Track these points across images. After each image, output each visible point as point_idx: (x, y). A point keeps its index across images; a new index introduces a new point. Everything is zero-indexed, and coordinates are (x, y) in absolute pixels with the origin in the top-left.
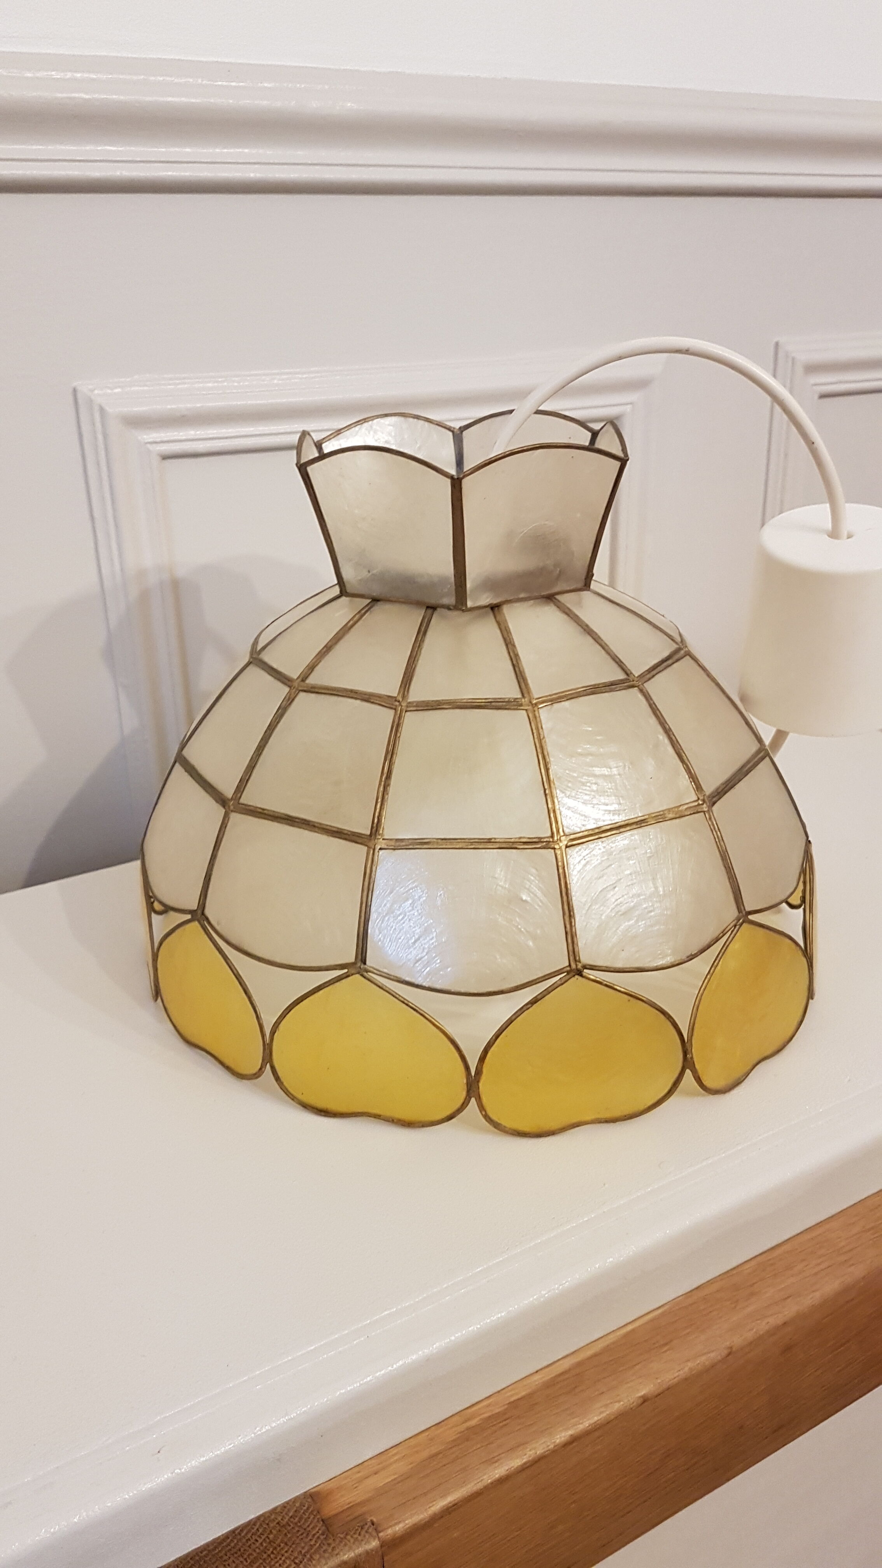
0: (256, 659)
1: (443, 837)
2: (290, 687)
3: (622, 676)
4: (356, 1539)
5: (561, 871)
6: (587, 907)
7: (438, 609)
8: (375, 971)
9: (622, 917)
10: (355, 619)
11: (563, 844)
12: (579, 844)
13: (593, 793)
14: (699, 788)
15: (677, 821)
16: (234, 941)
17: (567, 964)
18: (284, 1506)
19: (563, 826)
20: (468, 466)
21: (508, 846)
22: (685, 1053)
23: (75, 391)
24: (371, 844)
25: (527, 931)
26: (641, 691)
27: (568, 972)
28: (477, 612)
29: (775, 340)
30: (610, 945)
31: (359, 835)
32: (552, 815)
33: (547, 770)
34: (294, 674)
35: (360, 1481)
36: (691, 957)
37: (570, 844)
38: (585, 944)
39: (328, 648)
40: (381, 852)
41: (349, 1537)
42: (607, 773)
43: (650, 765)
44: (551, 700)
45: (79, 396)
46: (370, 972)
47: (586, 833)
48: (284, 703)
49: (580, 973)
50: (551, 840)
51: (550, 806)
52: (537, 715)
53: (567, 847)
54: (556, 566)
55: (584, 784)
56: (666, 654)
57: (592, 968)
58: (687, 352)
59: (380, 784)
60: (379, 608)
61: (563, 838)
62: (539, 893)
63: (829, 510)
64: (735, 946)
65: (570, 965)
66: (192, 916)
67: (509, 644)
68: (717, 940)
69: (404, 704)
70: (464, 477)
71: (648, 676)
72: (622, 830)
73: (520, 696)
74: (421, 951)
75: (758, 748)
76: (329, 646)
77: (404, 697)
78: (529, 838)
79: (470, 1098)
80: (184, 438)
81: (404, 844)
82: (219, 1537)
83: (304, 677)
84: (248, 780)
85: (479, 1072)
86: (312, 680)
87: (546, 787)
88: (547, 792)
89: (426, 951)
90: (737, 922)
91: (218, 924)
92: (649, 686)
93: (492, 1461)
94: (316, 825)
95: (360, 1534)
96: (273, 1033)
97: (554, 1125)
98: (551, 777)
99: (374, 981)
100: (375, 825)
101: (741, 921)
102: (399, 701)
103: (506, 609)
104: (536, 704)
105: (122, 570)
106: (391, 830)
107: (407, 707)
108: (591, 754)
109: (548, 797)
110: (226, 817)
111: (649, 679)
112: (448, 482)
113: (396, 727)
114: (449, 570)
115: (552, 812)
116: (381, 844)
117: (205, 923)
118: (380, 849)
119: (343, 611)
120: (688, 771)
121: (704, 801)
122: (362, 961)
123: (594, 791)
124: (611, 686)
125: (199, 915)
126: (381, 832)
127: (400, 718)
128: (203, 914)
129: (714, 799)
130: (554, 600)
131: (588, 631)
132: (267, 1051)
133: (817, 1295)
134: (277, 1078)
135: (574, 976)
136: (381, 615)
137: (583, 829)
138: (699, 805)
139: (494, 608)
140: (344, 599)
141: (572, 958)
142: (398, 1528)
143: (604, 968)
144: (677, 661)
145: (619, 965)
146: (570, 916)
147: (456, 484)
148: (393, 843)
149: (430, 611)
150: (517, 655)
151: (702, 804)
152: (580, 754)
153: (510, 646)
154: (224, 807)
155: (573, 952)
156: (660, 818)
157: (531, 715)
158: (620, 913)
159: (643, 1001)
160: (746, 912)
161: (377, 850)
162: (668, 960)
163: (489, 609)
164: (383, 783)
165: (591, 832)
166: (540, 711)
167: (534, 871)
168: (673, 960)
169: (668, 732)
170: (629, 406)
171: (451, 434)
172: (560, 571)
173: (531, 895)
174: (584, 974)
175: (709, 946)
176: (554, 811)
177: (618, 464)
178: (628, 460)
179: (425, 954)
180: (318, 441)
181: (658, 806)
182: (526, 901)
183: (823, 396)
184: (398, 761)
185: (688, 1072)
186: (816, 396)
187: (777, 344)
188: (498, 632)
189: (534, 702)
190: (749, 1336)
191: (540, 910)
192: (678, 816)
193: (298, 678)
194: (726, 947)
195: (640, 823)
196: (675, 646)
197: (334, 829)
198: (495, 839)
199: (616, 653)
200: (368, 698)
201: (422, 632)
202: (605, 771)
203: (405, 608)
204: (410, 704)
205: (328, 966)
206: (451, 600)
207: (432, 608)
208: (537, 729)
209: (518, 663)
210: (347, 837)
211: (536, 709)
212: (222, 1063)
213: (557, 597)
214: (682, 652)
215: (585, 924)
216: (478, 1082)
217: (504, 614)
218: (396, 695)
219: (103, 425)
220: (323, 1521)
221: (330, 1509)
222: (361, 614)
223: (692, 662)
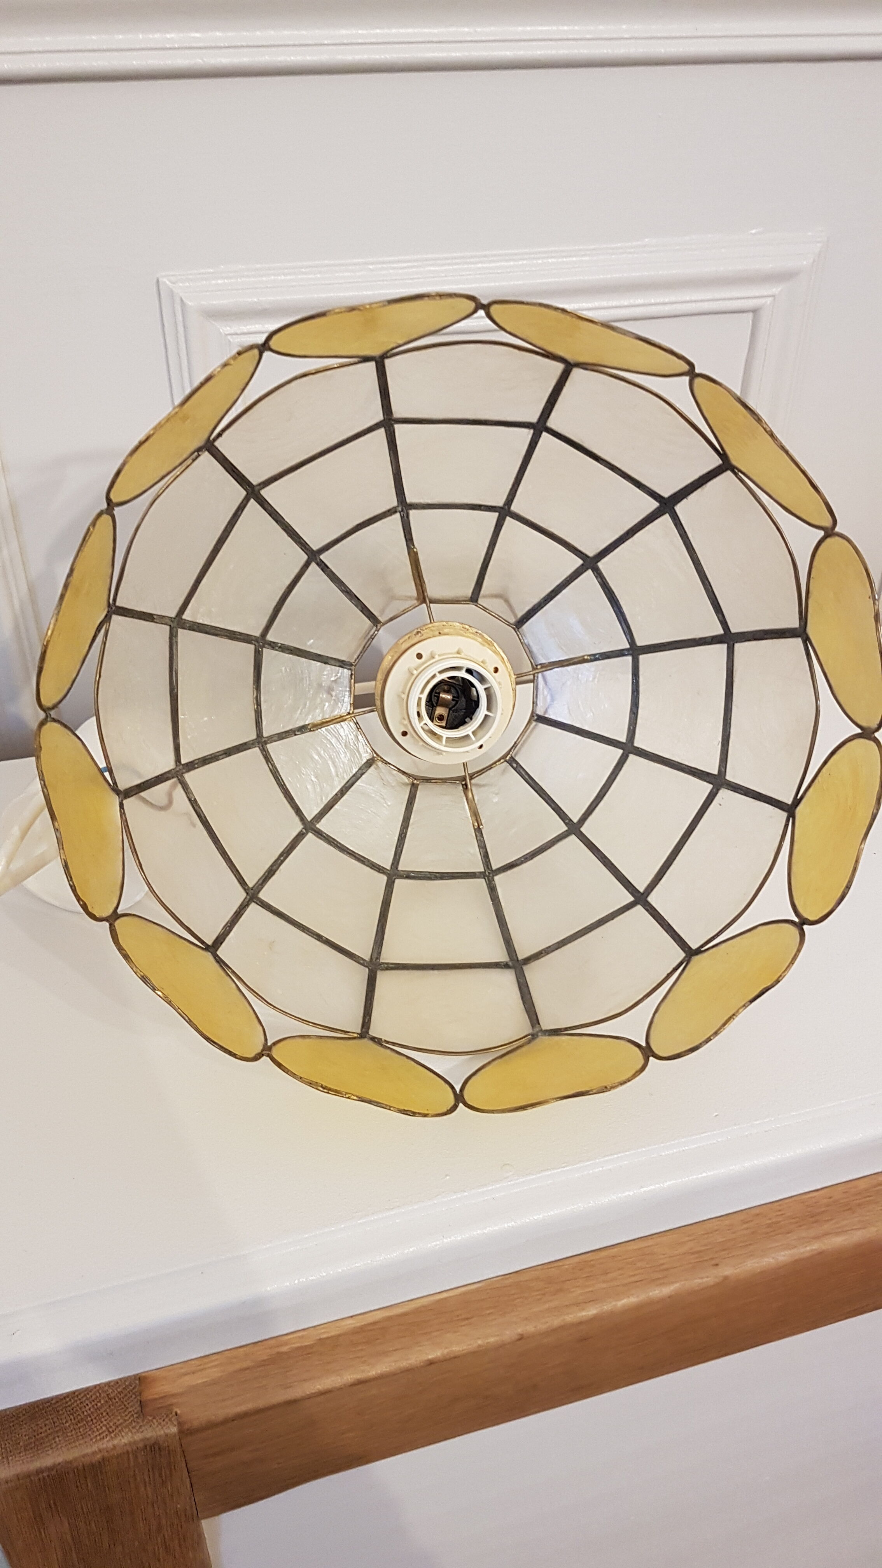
4: (160, 1424)
18: (117, 1382)
23: (158, 282)
35: (181, 1376)
41: (156, 1417)
45: (161, 282)
95: (164, 1417)
220: (141, 1402)
221: (150, 1394)
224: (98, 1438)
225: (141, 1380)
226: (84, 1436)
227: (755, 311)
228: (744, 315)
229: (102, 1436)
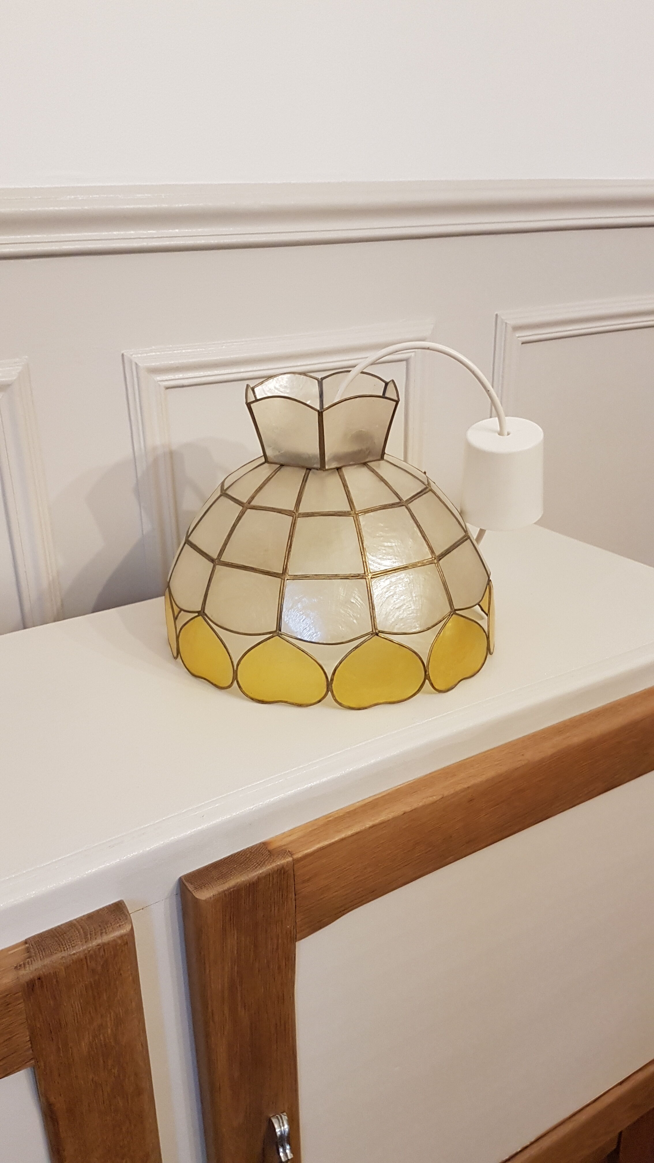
0: (224, 493)
1: (315, 574)
2: (243, 507)
3: (398, 501)
4: (283, 857)
5: (369, 589)
6: (380, 605)
7: (312, 470)
8: (285, 634)
9: (397, 610)
10: (273, 474)
11: (370, 577)
12: (377, 577)
13: (383, 554)
14: (432, 552)
15: (422, 567)
16: (219, 623)
17: (371, 630)
18: (252, 847)
19: (370, 569)
20: (325, 406)
21: (345, 578)
22: (425, 672)
23: (123, 355)
24: (283, 577)
25: (353, 616)
26: (407, 508)
27: (372, 634)
28: (330, 471)
29: (496, 313)
30: (391, 622)
31: (277, 574)
32: (365, 564)
33: (362, 544)
34: (245, 500)
35: (284, 838)
36: (429, 629)
37: (373, 577)
38: (380, 621)
39: (260, 488)
40: (287, 581)
41: (280, 856)
42: (390, 545)
43: (410, 542)
44: (364, 512)
45: (125, 357)
46: (283, 635)
47: (380, 572)
48: (240, 514)
49: (377, 634)
50: (364, 575)
51: (364, 560)
52: (358, 519)
53: (371, 578)
54: (367, 449)
55: (379, 550)
56: (419, 490)
57: (383, 632)
58: (428, 349)
59: (286, 551)
60: (283, 469)
61: (370, 574)
62: (359, 599)
63: (498, 421)
64: (449, 624)
65: (373, 631)
66: (198, 614)
67: (345, 486)
68: (441, 621)
69: (297, 514)
70: (324, 411)
71: (410, 501)
72: (397, 571)
73: (350, 510)
74: (306, 625)
75: (464, 535)
76: (261, 487)
77: (297, 511)
78: (354, 574)
79: (328, 691)
80: (177, 378)
81: (297, 577)
82: (225, 857)
83: (249, 502)
84: (224, 550)
85: (332, 680)
86: (253, 503)
87: (362, 551)
88: (362, 553)
89: (308, 625)
90: (450, 614)
91: (212, 616)
92: (411, 506)
93: (339, 832)
94: (257, 569)
95: (284, 855)
96: (238, 665)
97: (366, 704)
98: (364, 547)
99: (285, 639)
100: (284, 569)
101: (452, 613)
102: (295, 513)
103: (343, 469)
104: (358, 514)
105: (145, 447)
106: (291, 571)
107: (298, 515)
108: (382, 536)
109: (363, 556)
110: (214, 567)
111: (411, 502)
112: (317, 413)
113: (294, 524)
114: (317, 451)
115: (364, 562)
116: (287, 577)
117: (205, 616)
118: (287, 579)
119: (266, 471)
120: (428, 545)
121: (435, 558)
122: (279, 630)
123: (383, 553)
124: (392, 506)
125: (201, 613)
126: (287, 572)
127: (295, 520)
128: (204, 612)
129: (441, 558)
130: (366, 465)
131: (382, 480)
132: (235, 674)
133: (484, 776)
134: (240, 687)
135: (374, 636)
136: (285, 472)
137: (379, 570)
138: (433, 560)
139: (338, 469)
140: (266, 465)
141: (373, 628)
142: (299, 855)
143: (388, 633)
144: (425, 493)
145: (395, 631)
146: (373, 609)
147: (320, 414)
148: (292, 577)
149: (308, 471)
150: (349, 491)
151: (434, 560)
152: (379, 537)
153: (345, 487)
154: (213, 563)
155: (374, 625)
156: (414, 566)
157: (355, 519)
158: (395, 608)
159: (406, 648)
160: (455, 610)
161: (286, 580)
162: (418, 629)
163: (336, 470)
164: (288, 550)
165: (382, 572)
166: (359, 517)
167: (357, 589)
168: (420, 629)
169: (419, 526)
170: (413, 353)
171: (317, 381)
172: (369, 452)
173: (355, 599)
174: (379, 635)
175: (437, 624)
176: (366, 562)
177: (395, 403)
178: (399, 401)
179: (307, 626)
180: (252, 387)
181: (414, 561)
182: (353, 603)
183: (523, 343)
184: (294, 539)
185: (427, 681)
186: (520, 344)
187: (497, 315)
188: (340, 480)
189: (357, 512)
190: (452, 791)
191: (359, 606)
192: (423, 565)
193: (247, 502)
194: (445, 624)
195: (405, 568)
196: (425, 486)
197: (266, 571)
198: (339, 575)
199: (396, 490)
200: (280, 511)
201: (305, 480)
202: (389, 544)
203: (297, 469)
204: (300, 514)
205: (263, 633)
206: (318, 466)
207: (309, 469)
208: (358, 525)
209: (349, 495)
210: (271, 574)
211: (358, 516)
212: (212, 683)
213: (369, 464)
214: (428, 490)
215: (380, 612)
216: (332, 684)
217: (342, 472)
218: (293, 510)
219: (137, 373)
220: (269, 851)
221: (271, 848)
222: (276, 472)
223: (433, 494)
224: (254, 868)
225: (264, 844)
226: (247, 868)
227: (407, 360)
228: (402, 362)
229: (255, 867)
